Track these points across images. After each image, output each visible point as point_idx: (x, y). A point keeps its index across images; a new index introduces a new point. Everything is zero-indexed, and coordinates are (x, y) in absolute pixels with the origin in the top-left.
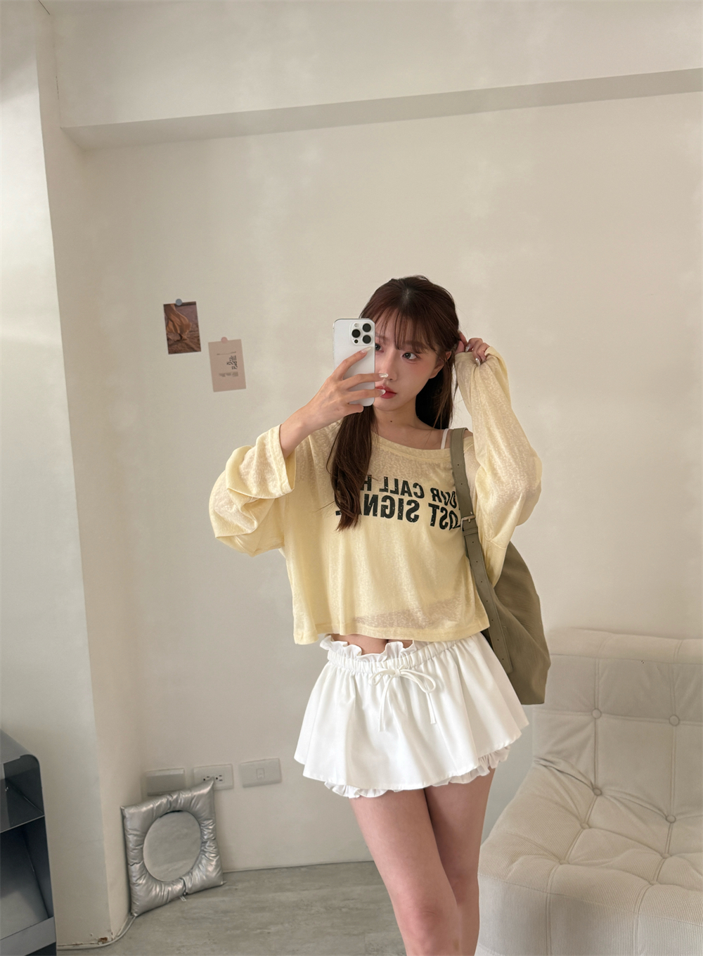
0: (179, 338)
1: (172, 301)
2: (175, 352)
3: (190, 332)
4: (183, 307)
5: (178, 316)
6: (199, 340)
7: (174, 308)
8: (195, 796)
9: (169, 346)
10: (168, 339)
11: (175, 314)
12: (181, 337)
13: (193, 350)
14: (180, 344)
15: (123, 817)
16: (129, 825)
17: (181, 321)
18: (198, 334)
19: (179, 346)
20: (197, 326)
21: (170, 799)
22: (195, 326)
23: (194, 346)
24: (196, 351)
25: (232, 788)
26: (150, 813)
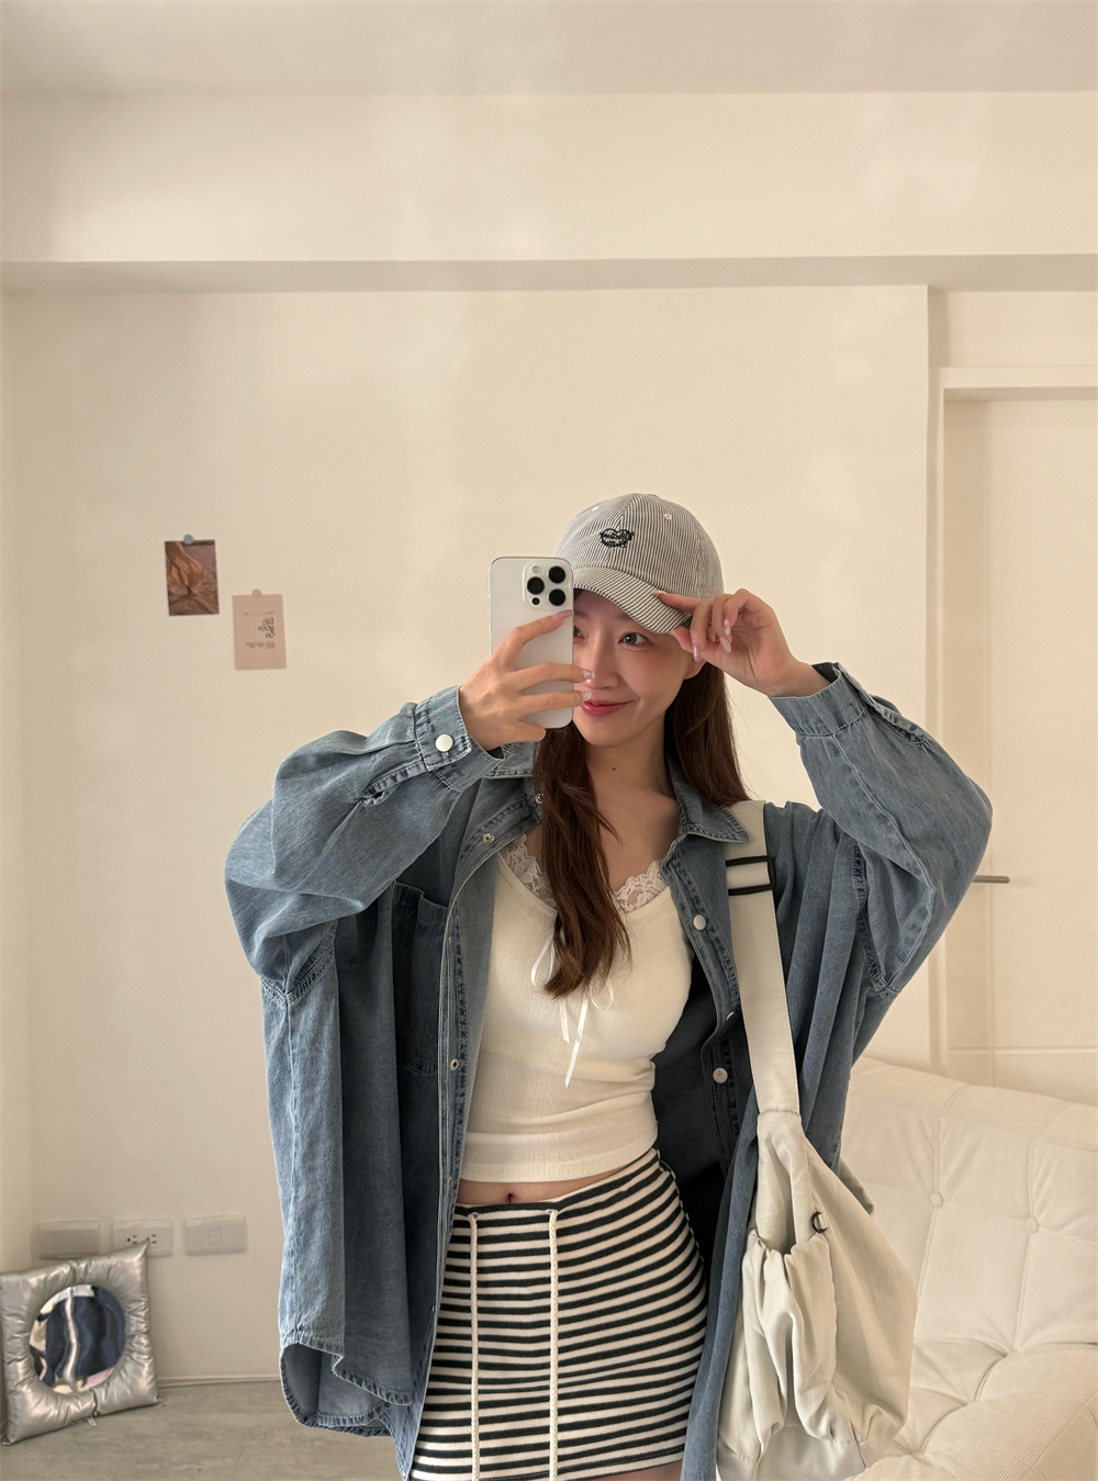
0: (187, 593)
1: (177, 537)
2: (181, 613)
4: (194, 547)
6: (217, 596)
7: (182, 548)
9: (171, 603)
10: (170, 594)
11: (181, 556)
12: (190, 591)
13: (207, 611)
16: (6, 1300)
17: (190, 566)
18: (216, 584)
19: (187, 604)
20: (216, 575)
21: (75, 1265)
22: (212, 575)
25: (169, 1255)
26: (42, 1286)
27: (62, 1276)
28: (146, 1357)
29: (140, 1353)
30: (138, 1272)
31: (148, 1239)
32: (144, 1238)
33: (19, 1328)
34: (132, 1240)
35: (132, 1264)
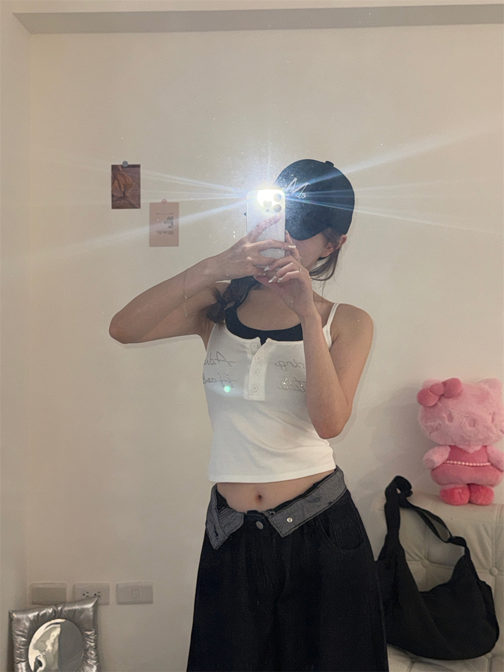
0: (122, 195)
1: (119, 163)
2: (118, 208)
3: (133, 191)
4: (127, 169)
5: (123, 176)
6: (140, 198)
8: (78, 609)
9: (113, 201)
10: (113, 196)
11: (121, 174)
12: (124, 194)
13: (133, 207)
15: (11, 619)
16: (14, 625)
17: (126, 180)
18: (139, 193)
19: (122, 202)
20: (139, 186)
21: (56, 609)
22: (137, 186)
23: (134, 204)
24: (136, 208)
25: (108, 604)
26: (36, 619)
27: (48, 614)
28: (95, 662)
29: (92, 659)
30: (91, 614)
31: (95, 594)
32: (93, 595)
33: (22, 643)
34: (86, 594)
35: (88, 609)
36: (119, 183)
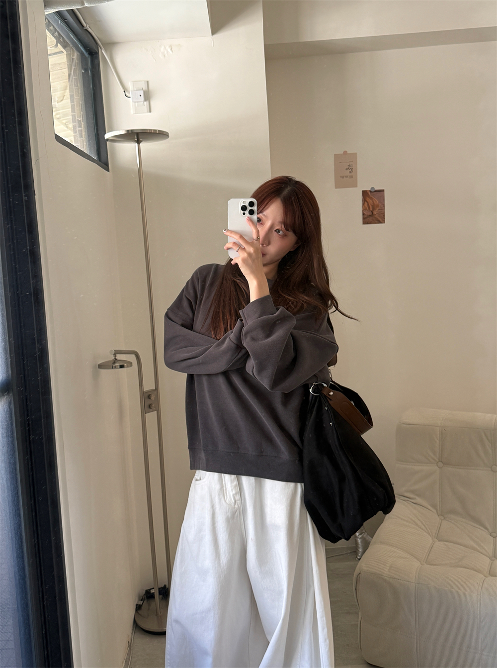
0: (371, 214)
1: (368, 188)
2: (368, 223)
3: (379, 210)
4: (375, 193)
5: (371, 198)
6: (384, 215)
7: (369, 193)
9: (364, 218)
10: (363, 214)
11: (369, 197)
12: (373, 213)
13: (380, 222)
14: (371, 218)
17: (373, 202)
18: (384, 211)
19: (370, 219)
20: (384, 206)
22: (382, 206)
23: (380, 219)
24: (382, 223)
36: (368, 205)
